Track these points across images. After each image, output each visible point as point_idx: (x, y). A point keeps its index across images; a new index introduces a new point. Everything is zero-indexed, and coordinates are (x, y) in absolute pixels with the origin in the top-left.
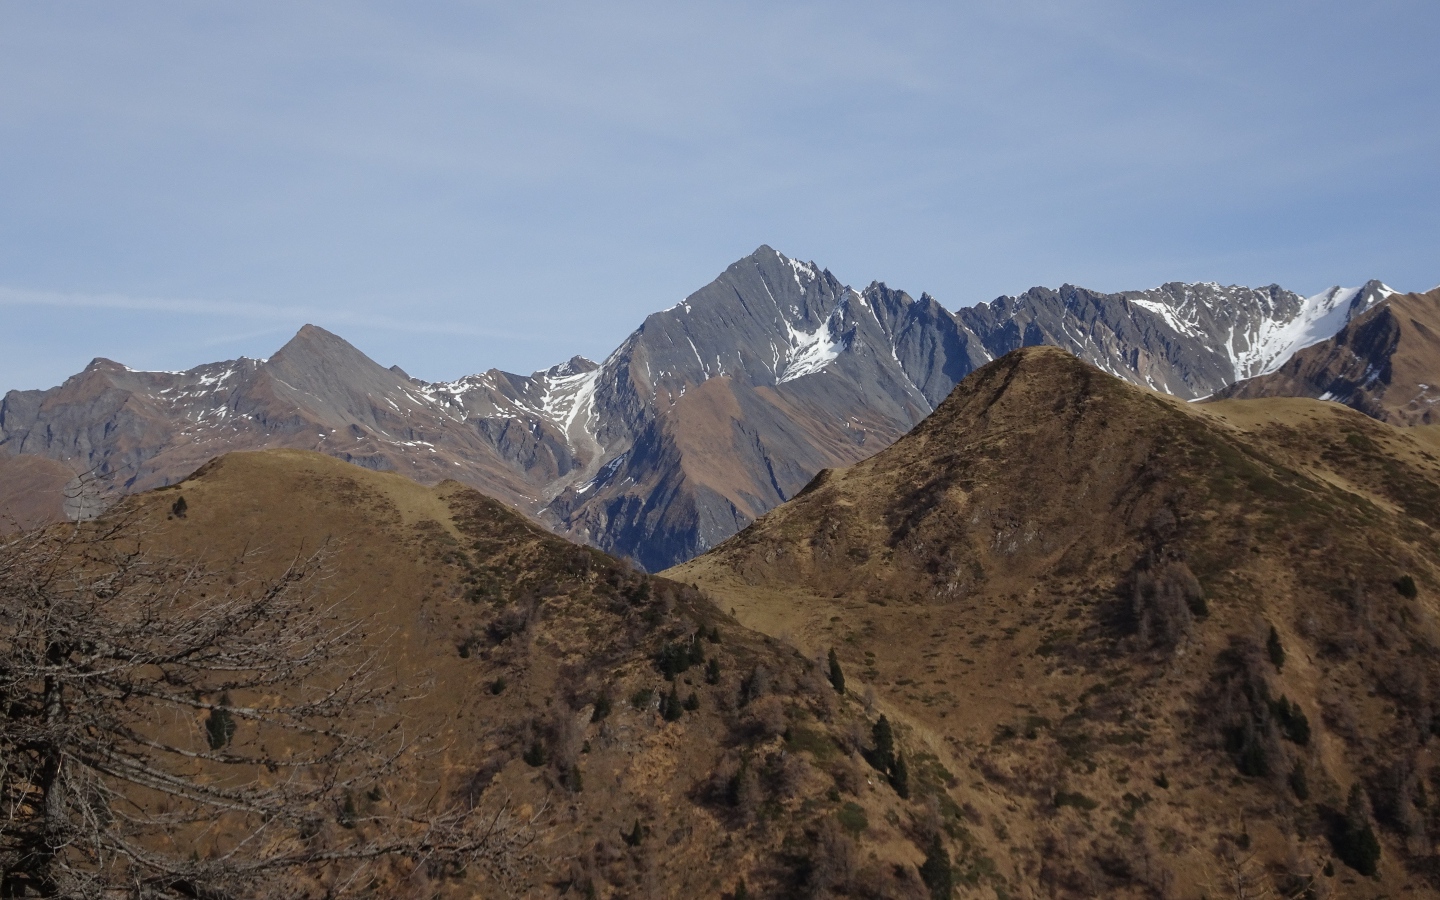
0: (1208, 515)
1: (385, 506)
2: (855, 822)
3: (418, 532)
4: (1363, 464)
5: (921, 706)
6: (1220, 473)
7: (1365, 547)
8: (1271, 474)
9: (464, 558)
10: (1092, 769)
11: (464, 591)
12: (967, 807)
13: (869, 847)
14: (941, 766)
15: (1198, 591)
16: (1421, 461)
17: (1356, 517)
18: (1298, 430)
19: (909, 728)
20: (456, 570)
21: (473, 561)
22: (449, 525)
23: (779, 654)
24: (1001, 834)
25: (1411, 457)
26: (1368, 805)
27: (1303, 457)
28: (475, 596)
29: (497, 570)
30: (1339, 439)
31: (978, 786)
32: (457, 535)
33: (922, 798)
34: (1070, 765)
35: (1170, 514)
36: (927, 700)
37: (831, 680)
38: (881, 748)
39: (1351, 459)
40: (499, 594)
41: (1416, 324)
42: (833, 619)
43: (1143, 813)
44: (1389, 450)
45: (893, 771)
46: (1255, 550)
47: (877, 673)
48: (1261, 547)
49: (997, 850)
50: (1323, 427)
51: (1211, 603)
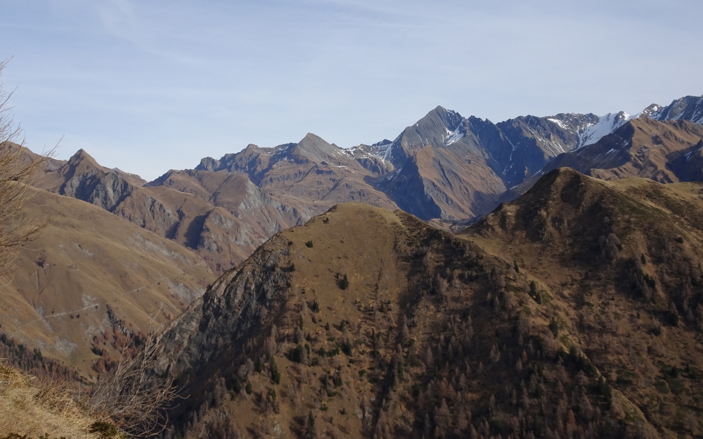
0: (619, 219)
1: (382, 218)
2: (528, 312)
3: (392, 226)
4: (658, 198)
5: (539, 275)
6: (621, 206)
7: (666, 228)
8: (636, 205)
9: (406, 233)
10: (591, 294)
11: (407, 243)
12: (557, 306)
13: (532, 320)
14: (548, 294)
15: (619, 242)
16: (675, 197)
17: (662, 218)
18: (638, 188)
19: (537, 282)
20: (404, 237)
21: (408, 234)
22: (400, 224)
23: (500, 262)
24: (567, 314)
25: (672, 195)
26: (674, 306)
27: (641, 196)
28: (410, 245)
29: (415, 237)
30: (651, 191)
31: (558, 299)
32: (403, 226)
33: (545, 304)
34: (585, 293)
35: (608, 219)
36: (541, 274)
37: (515, 270)
38: (533, 289)
39: (654, 197)
40: (417, 244)
41: (638, 127)
42: (510, 249)
43: (608, 308)
44: (665, 193)
45: (536, 297)
46: (634, 229)
47: (525, 265)
48: (636, 228)
49: (566, 319)
50: (645, 187)
51: (623, 246)
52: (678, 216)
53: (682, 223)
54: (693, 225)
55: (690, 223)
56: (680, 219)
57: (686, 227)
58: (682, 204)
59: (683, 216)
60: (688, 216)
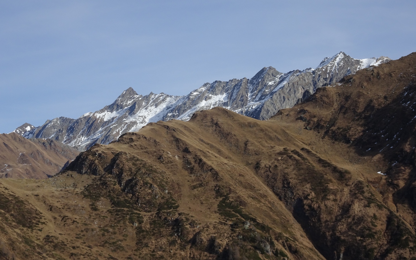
52: (3, 211)
53: (6, 219)
54: (19, 222)
55: (16, 219)
56: (5, 214)
57: (11, 224)
58: (10, 199)
59: (8, 212)
60: (14, 211)
